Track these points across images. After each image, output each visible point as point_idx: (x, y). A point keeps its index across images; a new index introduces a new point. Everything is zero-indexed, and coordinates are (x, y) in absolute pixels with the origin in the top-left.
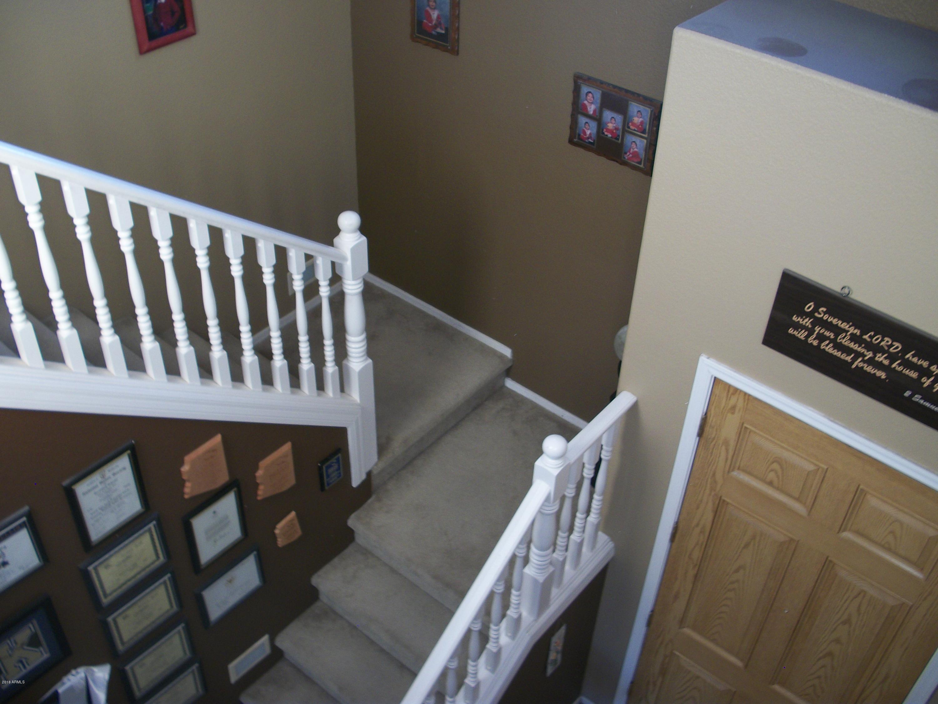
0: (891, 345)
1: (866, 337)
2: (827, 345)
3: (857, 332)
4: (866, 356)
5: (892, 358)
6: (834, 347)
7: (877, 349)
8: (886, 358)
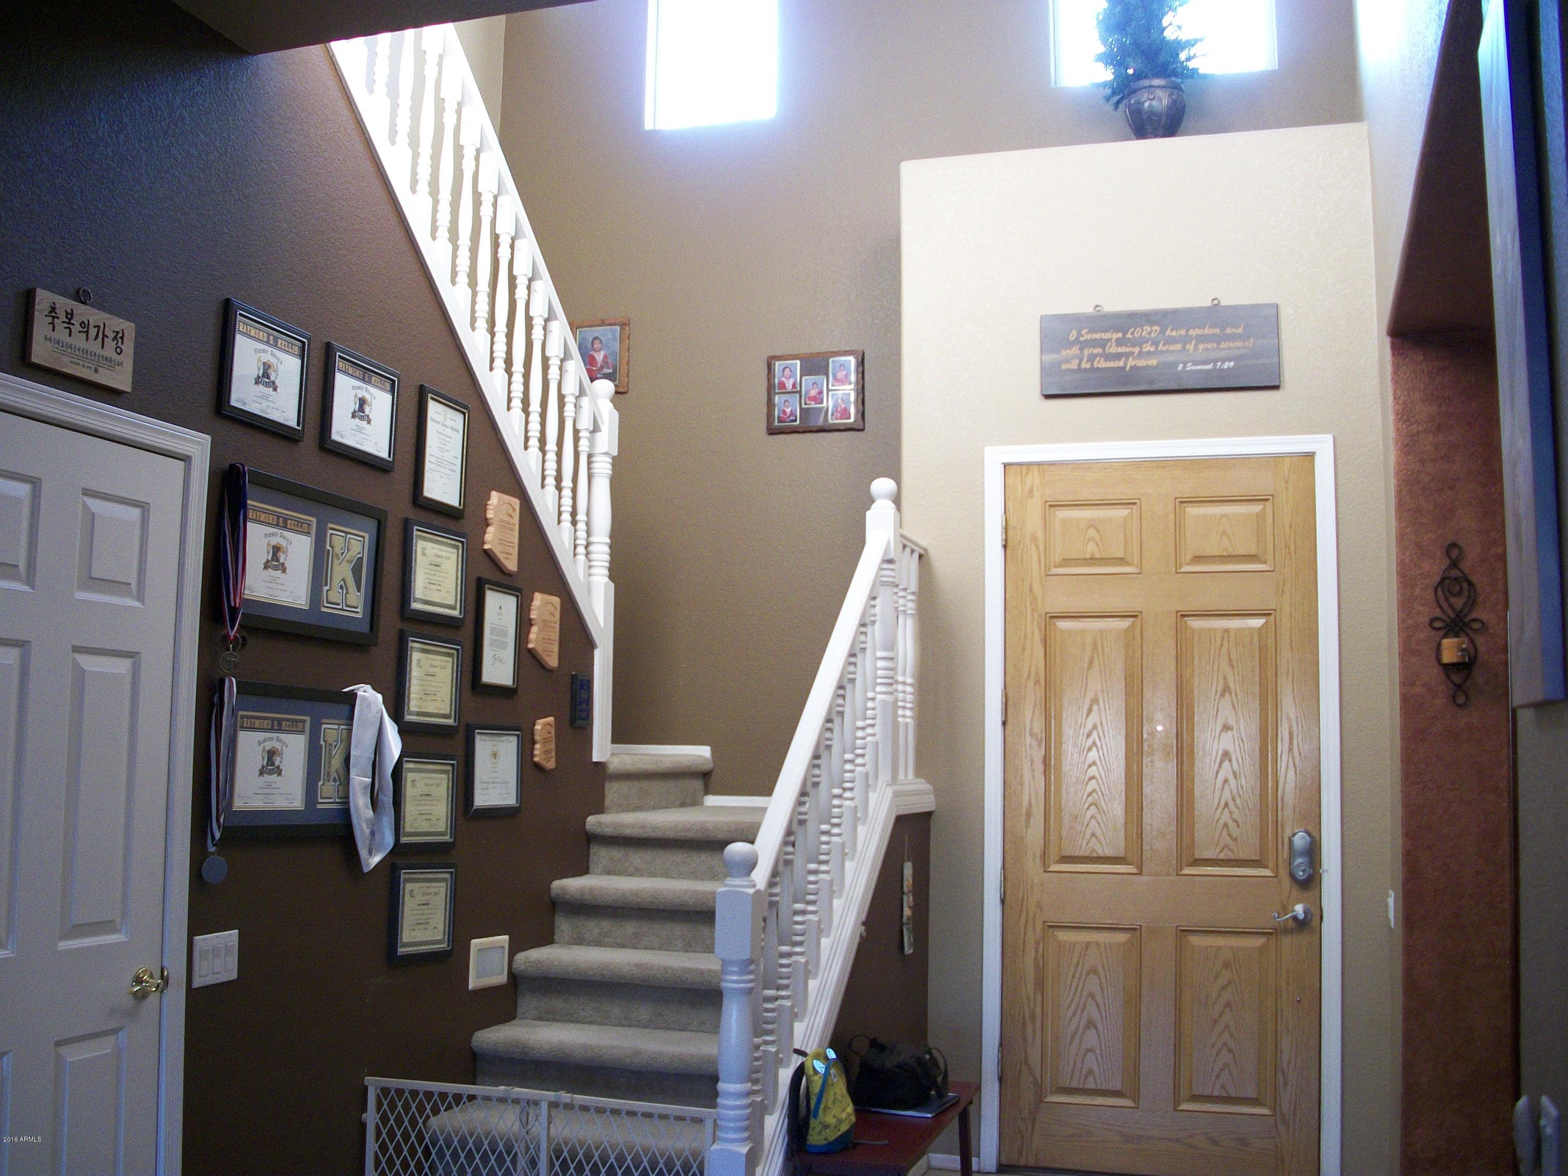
0: (1151, 331)
1: (1129, 336)
2: (1099, 362)
3: (1120, 335)
4: (1134, 353)
5: (1155, 343)
6: (1106, 360)
7: (1139, 343)
8: (1151, 345)
